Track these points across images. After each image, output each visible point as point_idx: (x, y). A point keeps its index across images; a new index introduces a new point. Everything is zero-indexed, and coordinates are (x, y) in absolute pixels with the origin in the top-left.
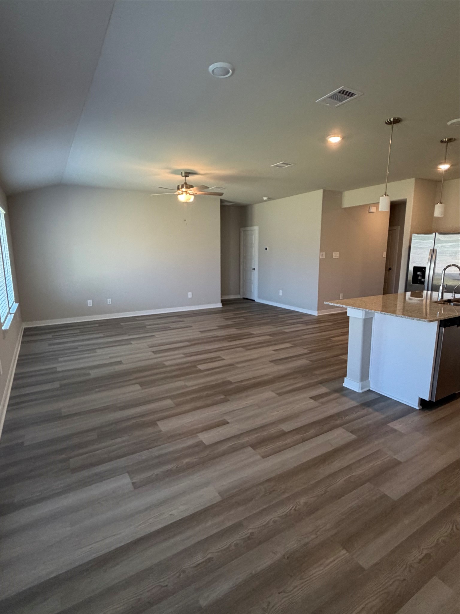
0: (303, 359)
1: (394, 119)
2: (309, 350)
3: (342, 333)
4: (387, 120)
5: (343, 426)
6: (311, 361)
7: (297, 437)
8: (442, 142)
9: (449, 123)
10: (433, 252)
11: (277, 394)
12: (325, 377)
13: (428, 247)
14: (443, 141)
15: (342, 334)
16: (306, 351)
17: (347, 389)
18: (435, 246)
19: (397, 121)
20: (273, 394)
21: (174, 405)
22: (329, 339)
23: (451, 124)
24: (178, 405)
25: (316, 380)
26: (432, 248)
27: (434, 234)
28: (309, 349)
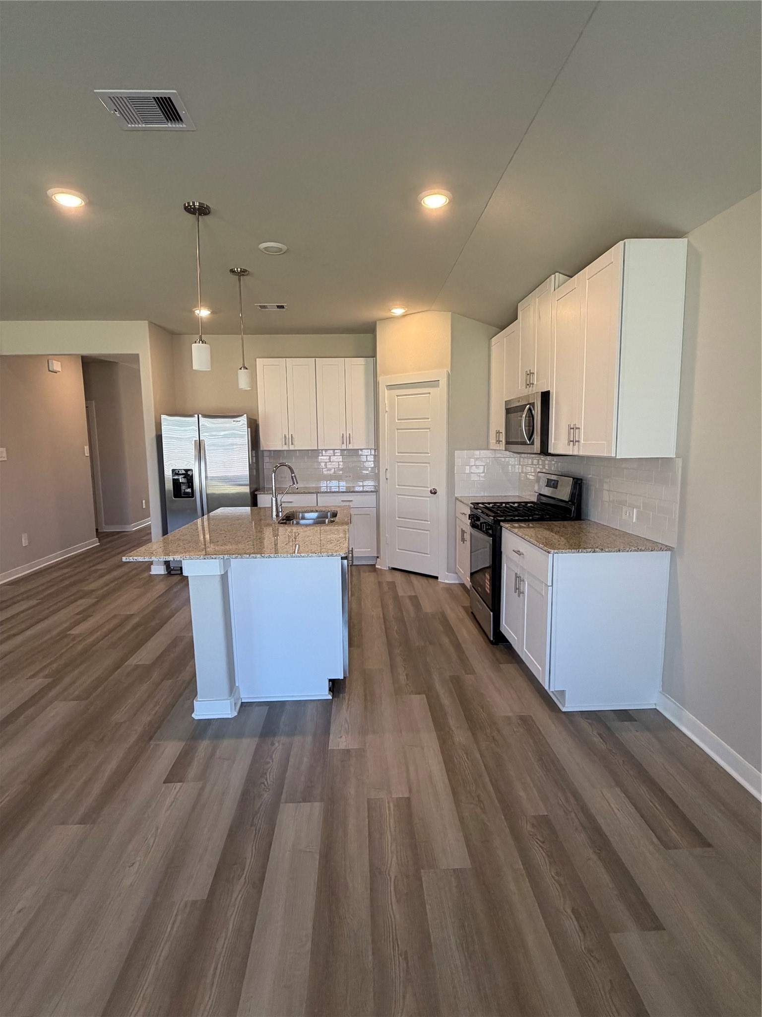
0: (51, 702)
1: (201, 205)
2: (46, 677)
3: (77, 614)
4: (189, 203)
5: (283, 800)
6: (77, 698)
7: (239, 891)
8: (232, 271)
9: (263, 245)
10: (200, 446)
11: (82, 821)
12: (145, 719)
13: (190, 438)
14: (235, 271)
15: (79, 617)
16: (39, 682)
17: (209, 722)
18: (201, 437)
19: (202, 211)
20: (72, 831)
22: (63, 635)
23: (266, 248)
25: (133, 738)
26: (196, 439)
27: (196, 416)
28: (46, 672)
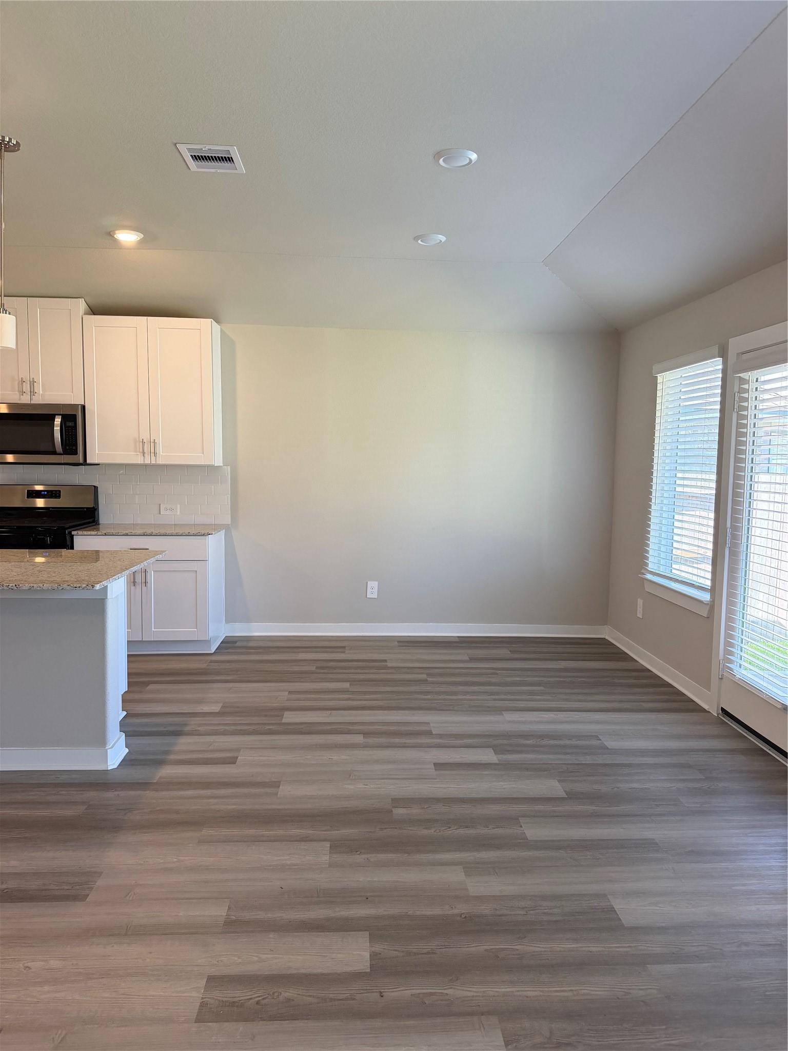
21: (522, 820)
24: (513, 820)
